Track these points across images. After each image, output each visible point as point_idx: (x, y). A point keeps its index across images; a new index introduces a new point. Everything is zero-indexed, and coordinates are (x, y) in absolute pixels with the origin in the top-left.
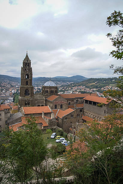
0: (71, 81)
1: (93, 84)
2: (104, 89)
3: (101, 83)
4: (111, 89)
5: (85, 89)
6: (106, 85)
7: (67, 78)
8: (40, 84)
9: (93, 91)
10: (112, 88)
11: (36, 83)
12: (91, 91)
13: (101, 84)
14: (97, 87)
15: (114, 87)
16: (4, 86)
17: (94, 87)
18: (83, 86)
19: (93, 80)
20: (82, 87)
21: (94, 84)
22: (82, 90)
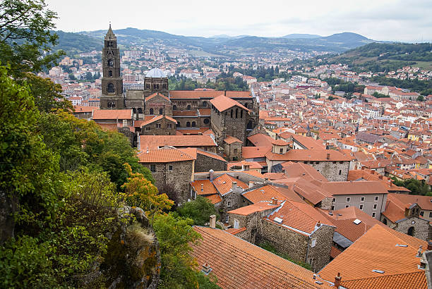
0: (323, 49)
1: (370, 59)
2: (396, 74)
3: (395, 58)
4: (414, 75)
5: (341, 74)
6: (406, 65)
7: (317, 39)
8: (242, 54)
9: (364, 79)
10: (419, 72)
11: (231, 52)
12: (355, 80)
13: (391, 61)
14: (376, 69)
15: (425, 70)
16: (149, 60)
17: (370, 69)
18: (343, 66)
19: (376, 49)
20: (338, 67)
21: (375, 58)
22: (334, 76)
